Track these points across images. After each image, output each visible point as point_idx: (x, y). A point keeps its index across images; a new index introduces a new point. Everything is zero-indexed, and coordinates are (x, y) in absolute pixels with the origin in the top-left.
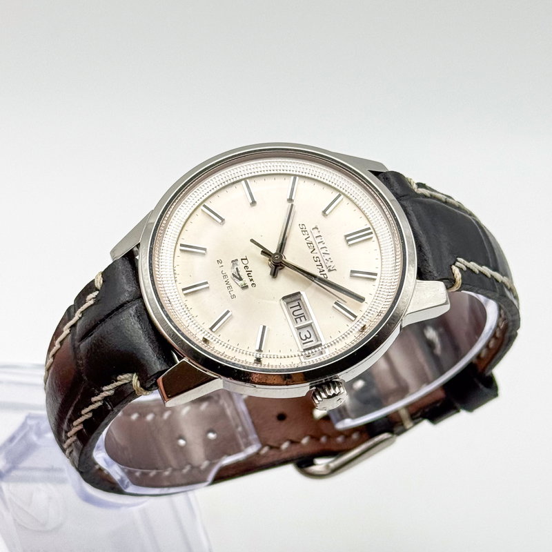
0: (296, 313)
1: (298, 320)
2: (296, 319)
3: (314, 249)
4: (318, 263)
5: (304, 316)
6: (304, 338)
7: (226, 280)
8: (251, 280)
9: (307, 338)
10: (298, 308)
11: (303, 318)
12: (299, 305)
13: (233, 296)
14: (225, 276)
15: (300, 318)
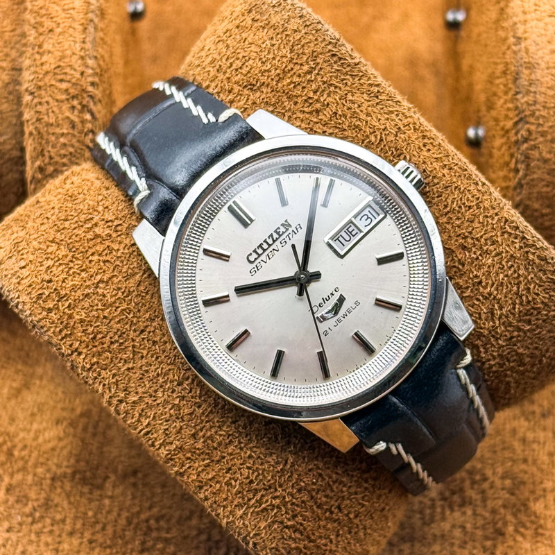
0: (348, 238)
1: (353, 233)
2: (353, 236)
3: (274, 250)
4: (287, 239)
5: (347, 229)
6: (369, 220)
7: (342, 319)
8: (332, 294)
9: (368, 218)
10: (341, 239)
11: (350, 230)
12: (338, 239)
13: (357, 303)
14: (339, 321)
15: (351, 233)
